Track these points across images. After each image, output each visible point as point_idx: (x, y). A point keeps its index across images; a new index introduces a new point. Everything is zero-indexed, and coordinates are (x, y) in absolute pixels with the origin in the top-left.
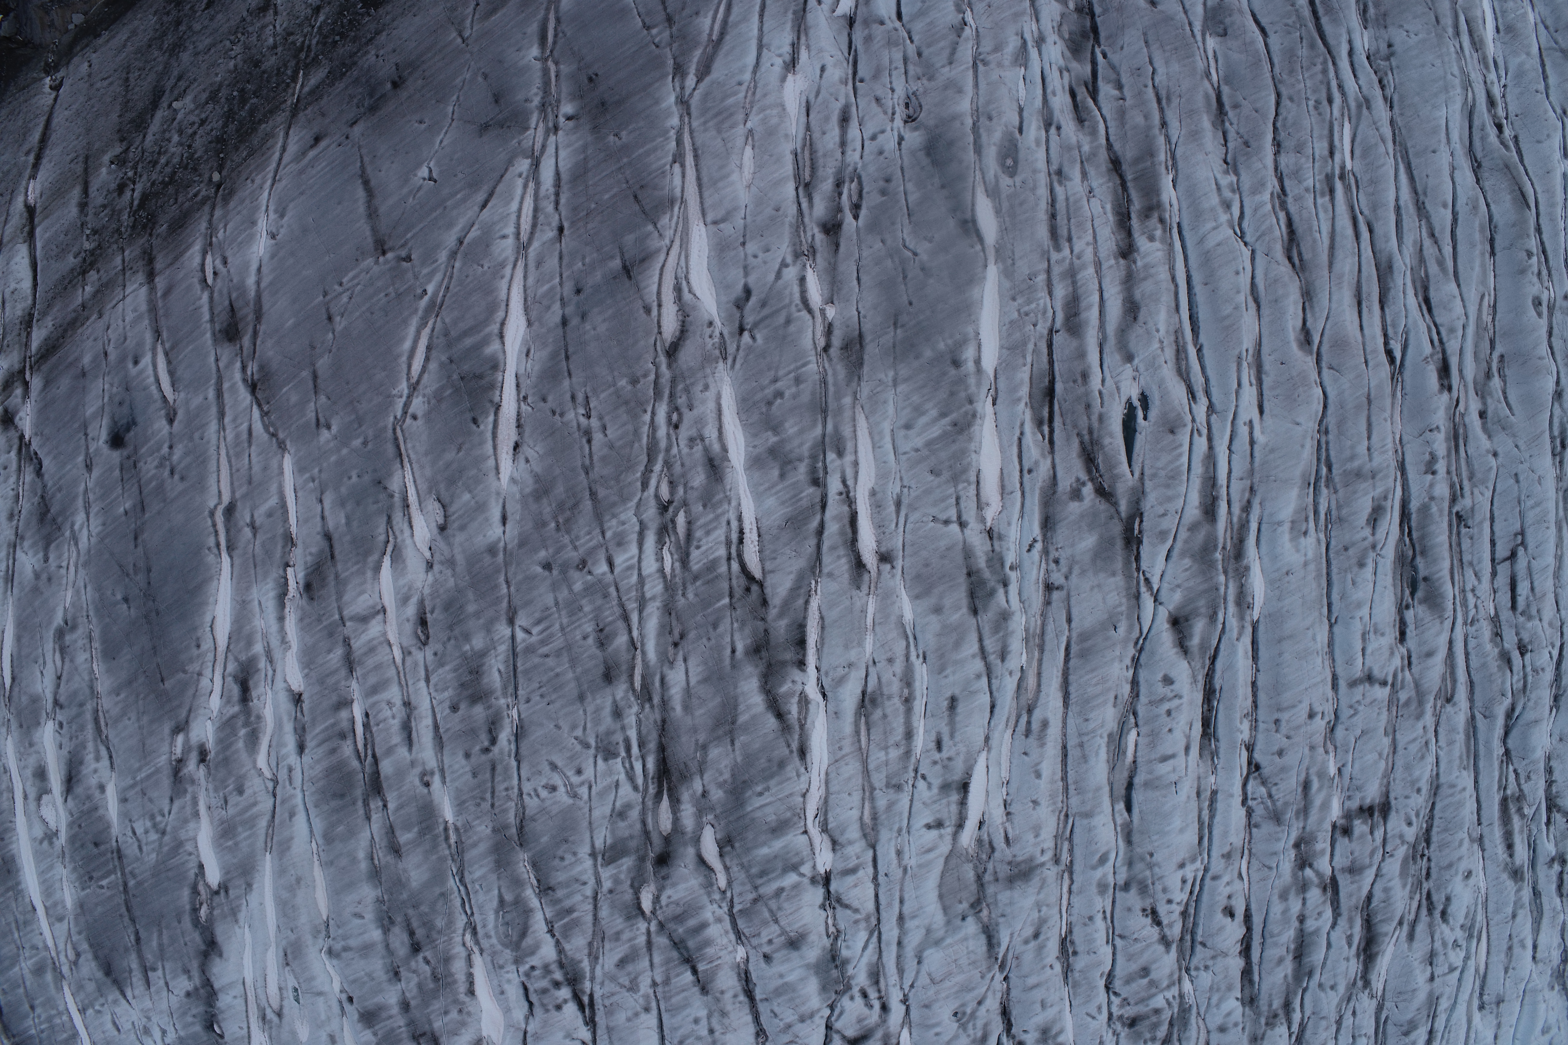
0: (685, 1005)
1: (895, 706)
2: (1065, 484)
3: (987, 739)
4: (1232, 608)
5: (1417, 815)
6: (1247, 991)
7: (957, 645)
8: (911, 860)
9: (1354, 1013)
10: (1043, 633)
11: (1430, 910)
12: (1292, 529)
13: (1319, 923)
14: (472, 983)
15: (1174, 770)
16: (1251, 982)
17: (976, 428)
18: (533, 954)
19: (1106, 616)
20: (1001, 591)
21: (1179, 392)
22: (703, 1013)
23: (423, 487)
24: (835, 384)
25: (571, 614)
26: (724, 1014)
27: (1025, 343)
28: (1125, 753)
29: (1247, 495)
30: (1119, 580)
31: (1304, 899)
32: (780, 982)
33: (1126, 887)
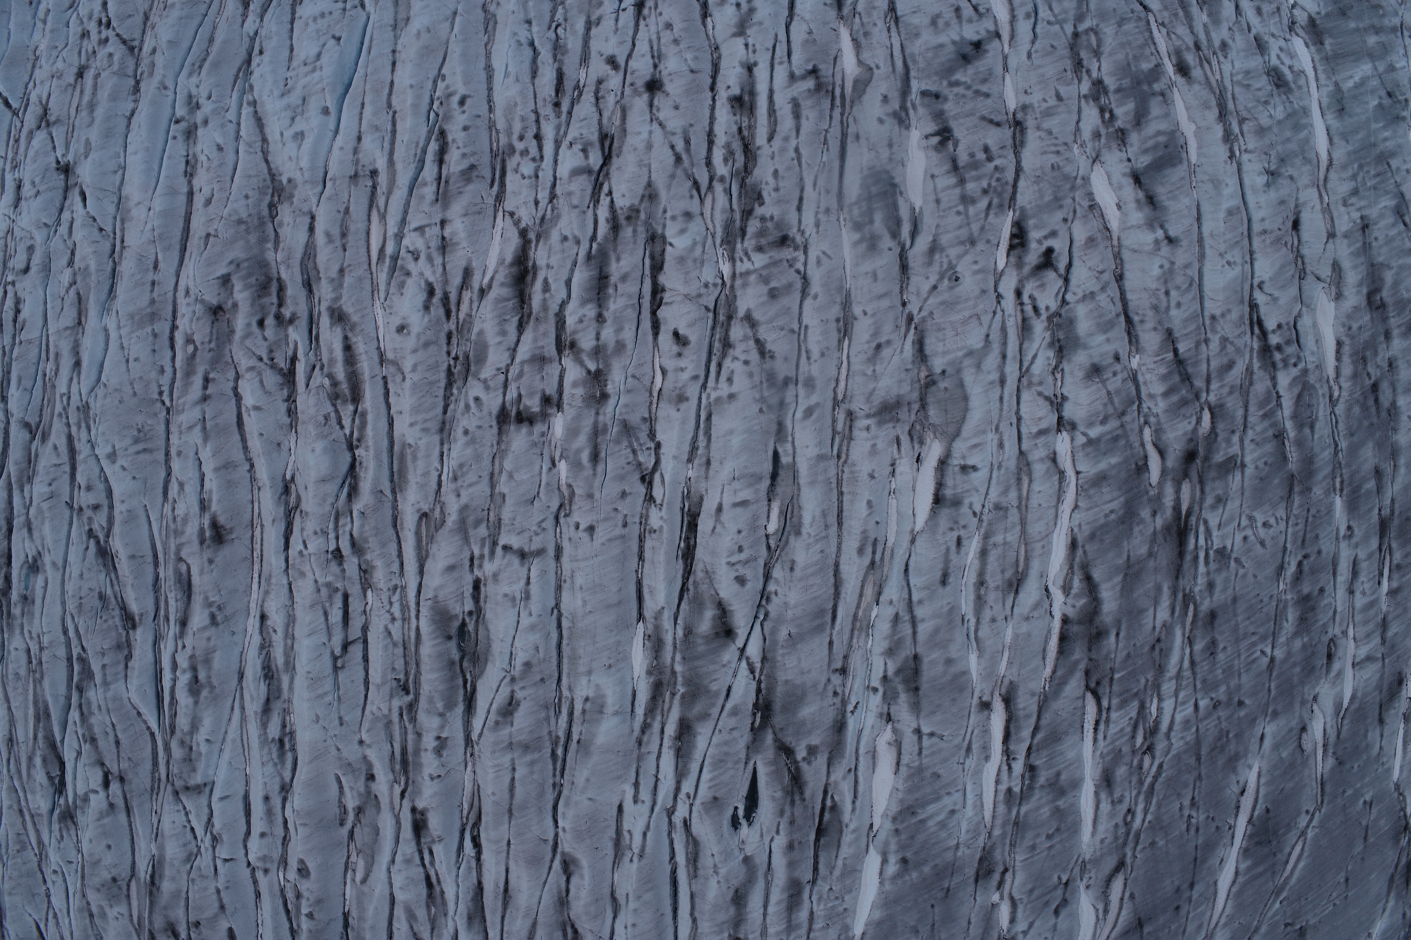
0: (1186, 320)
1: (994, 580)
2: (821, 760)
3: (913, 541)
4: (669, 638)
5: (467, 407)
6: (658, 249)
7: (936, 631)
8: (991, 438)
9: (537, 203)
10: (852, 630)
11: (446, 299)
12: (602, 706)
13: (581, 312)
14: (1338, 352)
15: (735, 492)
16: (652, 257)
17: (895, 809)
18: (1295, 379)
19: (799, 646)
20: (890, 673)
21: (701, 828)
22: (1174, 312)
23: (1312, 761)
24: (1004, 844)
25: (1231, 667)
26: (1155, 308)
27: (843, 875)
28: (781, 512)
29: (645, 739)
30: (782, 676)
31: (598, 339)
32: (1109, 335)
33: (787, 381)
